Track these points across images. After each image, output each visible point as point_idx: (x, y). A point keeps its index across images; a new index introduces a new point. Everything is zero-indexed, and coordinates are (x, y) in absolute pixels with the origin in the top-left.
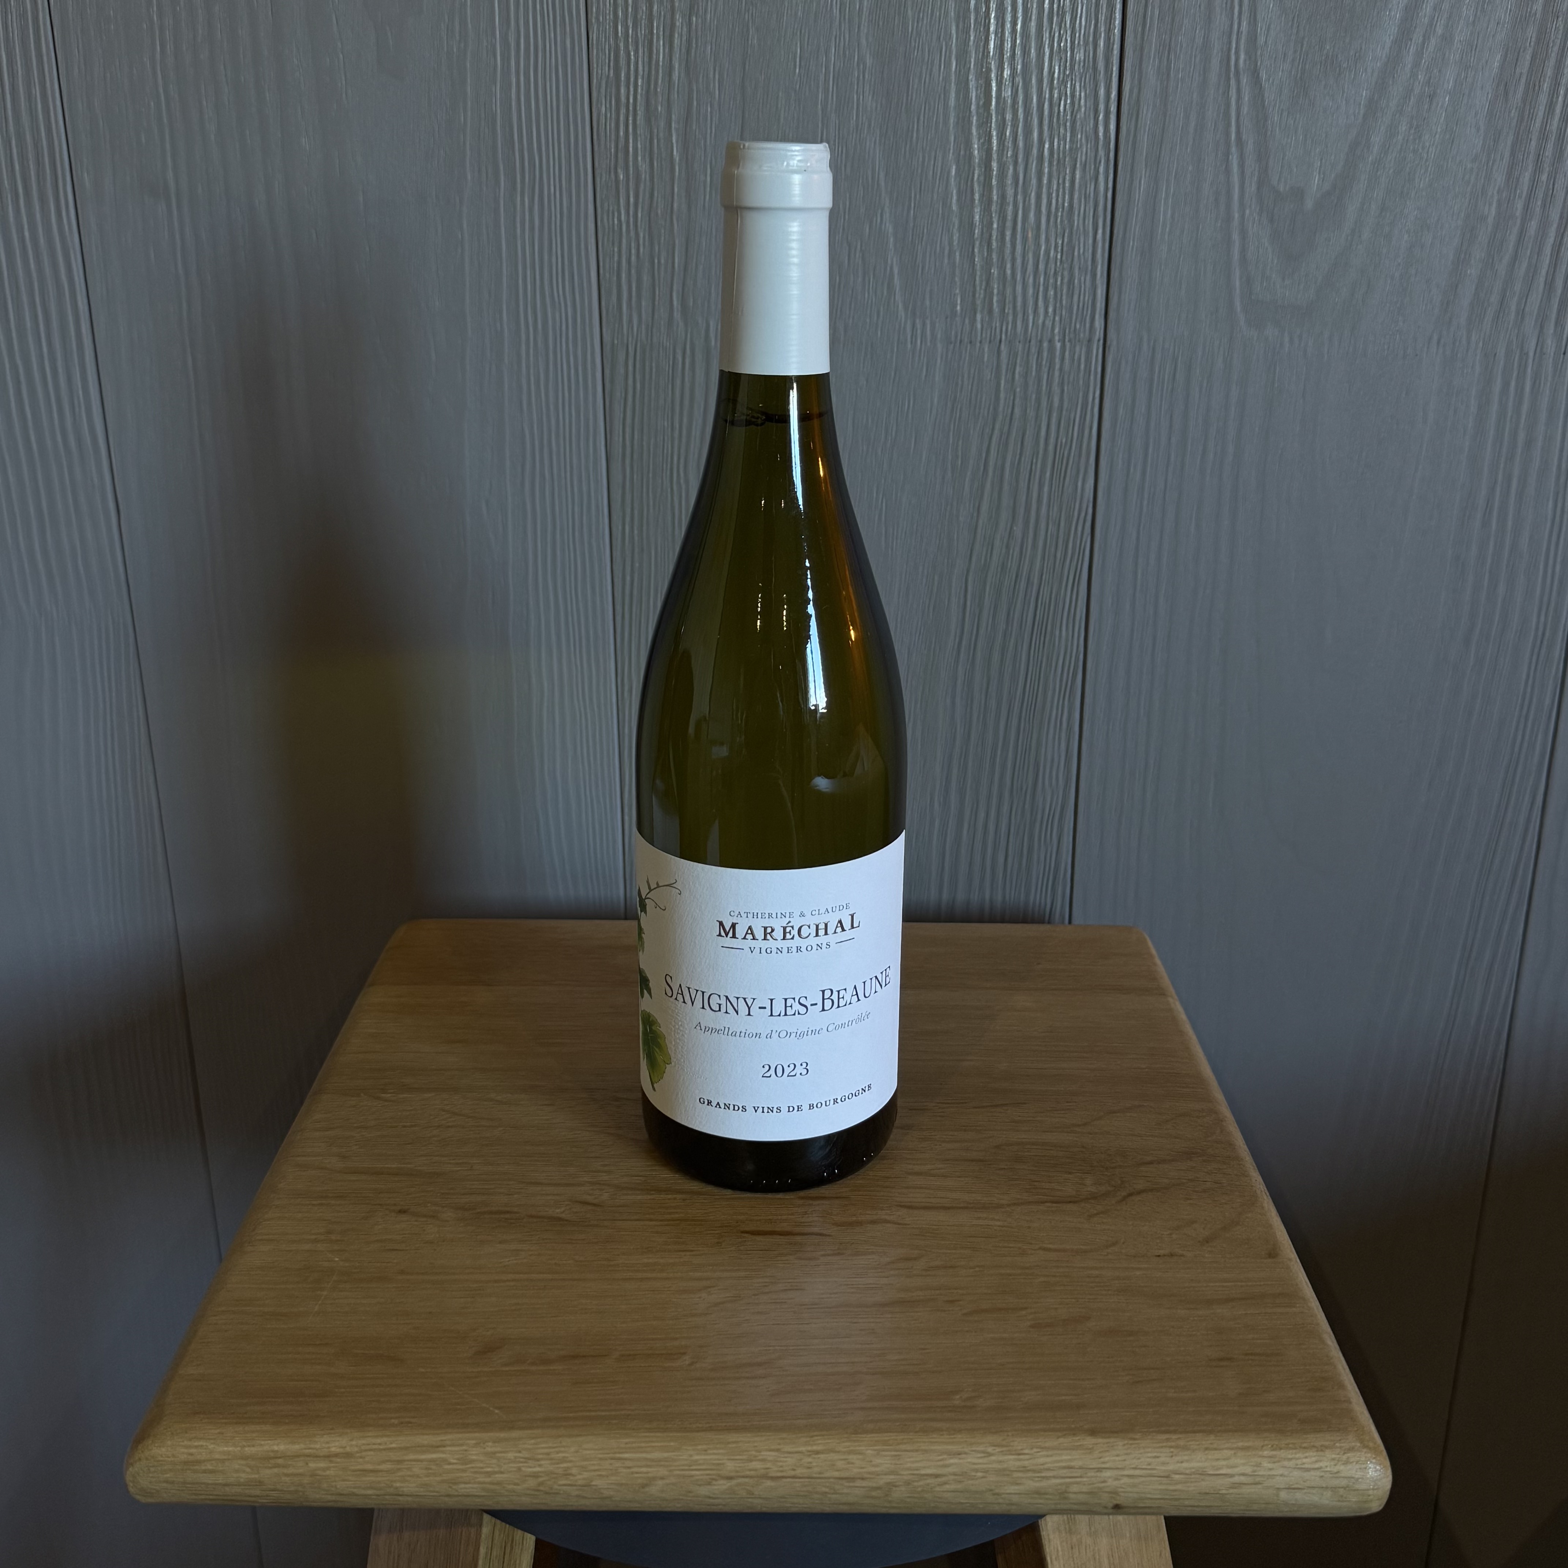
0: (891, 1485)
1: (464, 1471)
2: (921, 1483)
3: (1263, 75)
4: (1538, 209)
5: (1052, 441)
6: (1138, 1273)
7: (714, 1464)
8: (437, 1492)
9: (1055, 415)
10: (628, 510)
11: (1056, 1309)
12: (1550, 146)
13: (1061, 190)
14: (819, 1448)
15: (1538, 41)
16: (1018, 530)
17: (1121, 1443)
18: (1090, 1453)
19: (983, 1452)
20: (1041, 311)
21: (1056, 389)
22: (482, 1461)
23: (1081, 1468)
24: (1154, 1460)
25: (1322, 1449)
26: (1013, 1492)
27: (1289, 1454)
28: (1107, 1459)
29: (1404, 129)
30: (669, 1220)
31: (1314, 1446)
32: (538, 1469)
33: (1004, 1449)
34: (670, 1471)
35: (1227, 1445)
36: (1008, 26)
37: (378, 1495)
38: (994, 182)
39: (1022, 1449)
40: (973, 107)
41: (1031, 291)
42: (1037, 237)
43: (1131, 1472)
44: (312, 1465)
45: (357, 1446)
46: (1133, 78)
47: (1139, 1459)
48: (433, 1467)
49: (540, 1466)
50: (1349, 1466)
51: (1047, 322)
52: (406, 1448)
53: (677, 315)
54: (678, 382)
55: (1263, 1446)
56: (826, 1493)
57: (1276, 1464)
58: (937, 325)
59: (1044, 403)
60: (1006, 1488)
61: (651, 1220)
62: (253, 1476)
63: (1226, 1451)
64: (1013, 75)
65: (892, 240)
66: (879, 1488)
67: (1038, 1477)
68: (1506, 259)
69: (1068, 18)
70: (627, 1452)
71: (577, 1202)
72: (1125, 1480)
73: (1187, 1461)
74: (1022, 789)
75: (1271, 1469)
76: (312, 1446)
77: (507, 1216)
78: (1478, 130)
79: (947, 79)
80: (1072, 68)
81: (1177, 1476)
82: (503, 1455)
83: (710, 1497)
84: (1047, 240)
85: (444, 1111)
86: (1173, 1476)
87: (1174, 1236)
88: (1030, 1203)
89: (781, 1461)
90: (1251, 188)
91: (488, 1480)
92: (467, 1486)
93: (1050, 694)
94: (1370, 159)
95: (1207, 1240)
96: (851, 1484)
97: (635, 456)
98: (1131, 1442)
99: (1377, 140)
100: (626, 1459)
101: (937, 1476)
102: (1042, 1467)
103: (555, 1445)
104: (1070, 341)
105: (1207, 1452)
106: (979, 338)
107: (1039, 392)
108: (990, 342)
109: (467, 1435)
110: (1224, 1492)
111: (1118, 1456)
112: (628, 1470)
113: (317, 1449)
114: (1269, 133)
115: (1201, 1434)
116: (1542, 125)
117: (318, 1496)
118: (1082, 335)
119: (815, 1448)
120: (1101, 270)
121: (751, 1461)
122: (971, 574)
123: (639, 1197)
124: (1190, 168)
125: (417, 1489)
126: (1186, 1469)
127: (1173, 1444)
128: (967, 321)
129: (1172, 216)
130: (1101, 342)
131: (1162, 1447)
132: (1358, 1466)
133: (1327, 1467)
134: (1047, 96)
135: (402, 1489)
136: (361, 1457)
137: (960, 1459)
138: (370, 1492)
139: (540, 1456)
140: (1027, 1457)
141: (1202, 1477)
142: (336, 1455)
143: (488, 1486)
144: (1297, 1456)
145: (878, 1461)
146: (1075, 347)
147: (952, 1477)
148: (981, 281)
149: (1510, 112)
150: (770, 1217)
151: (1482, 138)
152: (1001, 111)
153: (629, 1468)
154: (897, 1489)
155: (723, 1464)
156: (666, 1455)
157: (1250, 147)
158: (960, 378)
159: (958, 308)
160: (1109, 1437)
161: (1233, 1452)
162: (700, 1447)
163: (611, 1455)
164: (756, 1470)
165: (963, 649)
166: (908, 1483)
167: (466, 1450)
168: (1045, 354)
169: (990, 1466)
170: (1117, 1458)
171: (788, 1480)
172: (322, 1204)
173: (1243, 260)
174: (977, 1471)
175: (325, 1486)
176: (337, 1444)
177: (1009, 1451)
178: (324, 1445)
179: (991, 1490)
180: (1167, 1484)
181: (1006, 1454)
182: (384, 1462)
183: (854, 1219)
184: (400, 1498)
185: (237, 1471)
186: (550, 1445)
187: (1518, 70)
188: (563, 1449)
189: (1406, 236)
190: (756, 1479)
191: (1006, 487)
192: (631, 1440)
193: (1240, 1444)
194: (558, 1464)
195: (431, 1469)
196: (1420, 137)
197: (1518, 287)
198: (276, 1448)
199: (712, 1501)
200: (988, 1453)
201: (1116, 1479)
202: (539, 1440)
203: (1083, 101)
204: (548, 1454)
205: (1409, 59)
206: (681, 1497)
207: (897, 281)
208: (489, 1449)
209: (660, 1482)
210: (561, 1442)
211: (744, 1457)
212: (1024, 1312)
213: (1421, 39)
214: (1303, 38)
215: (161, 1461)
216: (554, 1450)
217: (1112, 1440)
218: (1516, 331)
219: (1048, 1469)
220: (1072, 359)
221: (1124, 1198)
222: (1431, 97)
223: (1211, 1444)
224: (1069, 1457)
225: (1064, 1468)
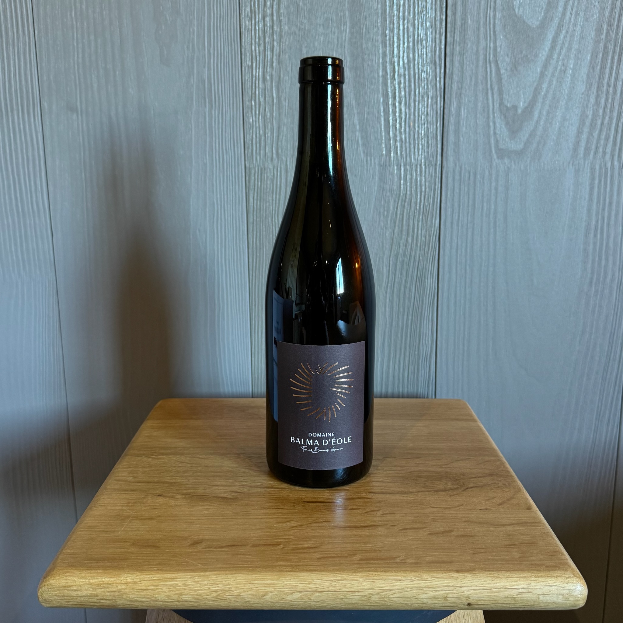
0: (371, 595)
1: (185, 589)
2: (383, 594)
3: (500, 62)
4: (608, 113)
5: (422, 204)
6: (473, 515)
7: (293, 586)
8: (174, 599)
9: (423, 194)
10: (255, 233)
11: (439, 528)
12: (611, 89)
13: (423, 107)
14: (339, 578)
15: (604, 50)
16: (410, 240)
17: (470, 576)
18: (457, 580)
19: (410, 580)
20: (417, 153)
21: (423, 183)
22: (193, 585)
23: (453, 586)
24: (485, 582)
25: (557, 577)
26: (424, 597)
27: (543, 579)
28: (464, 582)
29: (555, 82)
30: (272, 498)
31: (554, 576)
32: (217, 588)
33: (420, 578)
34: (275, 589)
35: (516, 576)
36: (401, 46)
37: (147, 601)
38: (397, 104)
39: (427, 578)
40: (389, 76)
41: (412, 146)
42: (414, 125)
43: (475, 588)
44: (119, 587)
45: (139, 579)
46: (450, 64)
47: (478, 582)
48: (172, 588)
49: (218, 587)
50: (569, 585)
51: (419, 158)
52: (160, 579)
53: (274, 156)
54: (275, 182)
55: (531, 576)
56: (342, 598)
57: (537, 584)
58: (376, 159)
59: (419, 190)
60: (421, 595)
61: (264, 498)
62: (94, 592)
63: (515, 578)
64: (404, 64)
65: (358, 127)
66: (365, 596)
67: (435, 590)
68: (597, 132)
69: (424, 42)
70: (256, 581)
71: (233, 492)
72: (472, 591)
73: (498, 583)
74: (414, 345)
75: (535, 586)
76: (119, 579)
77: (204, 497)
78: (583, 82)
79: (378, 66)
80: (426, 61)
81: (495, 589)
82: (202, 582)
83: (292, 601)
84: (418, 126)
85: (177, 461)
86: (493, 589)
87: (487, 503)
88: (425, 491)
89: (322, 584)
90: (497, 106)
91: (196, 593)
92: (187, 596)
93: (424, 305)
94: (542, 94)
95: (501, 504)
96: (353, 594)
97: (258, 211)
98: (474, 575)
99: (545, 86)
100: (255, 584)
101: (390, 590)
102: (436, 586)
103: (224, 578)
104: (428, 165)
105: (507, 579)
106: (392, 164)
107: (416, 185)
108: (397, 166)
109: (187, 574)
110: (515, 596)
111: (469, 581)
112: (257, 589)
113: (121, 580)
114: (503, 85)
115: (504, 572)
116: (608, 80)
117: (121, 602)
118: (433, 163)
119: (337, 578)
120: (439, 138)
121: (310, 584)
122: (391, 257)
123: (259, 490)
124: (473, 98)
125: (164, 598)
126: (498, 586)
127: (492, 576)
128: (388, 158)
129: (467, 117)
130: (440, 166)
131: (488, 577)
132: (573, 584)
133: (559, 585)
134: (417, 71)
135: (158, 598)
136: (140, 584)
137: (401, 583)
138: (144, 600)
139: (218, 583)
140: (430, 581)
141: (506, 589)
142: (130, 583)
143: (196, 596)
144: (546, 580)
145: (364, 584)
146: (430, 167)
147: (398, 591)
148: (393, 142)
149: (595, 76)
150: (315, 497)
151: (585, 86)
152: (399, 77)
153: (257, 587)
154: (373, 596)
155: (298, 585)
156: (273, 582)
157: (496, 90)
158: (385, 180)
159: (384, 152)
160: (464, 573)
161: (518, 579)
162: (288, 578)
163: (249, 582)
164: (312, 588)
165: (389, 287)
166: (378, 594)
167: (186, 580)
168: (419, 170)
169: (414, 586)
170: (468, 582)
171: (326, 592)
172: (125, 493)
173: (495, 133)
174: (408, 588)
175: (125, 597)
176: (130, 578)
177: (421, 579)
178: (124, 578)
179: (414, 597)
180: (491, 593)
181: (419, 581)
182: (151, 585)
183: (351, 497)
184: (157, 602)
185: (86, 590)
186: (223, 578)
187: (597, 61)
188: (228, 580)
189: (558, 124)
190: (312, 592)
191: (404, 223)
192: (258, 575)
193: (521, 575)
194: (226, 586)
195: (171, 589)
196: (561, 85)
197: (602, 142)
198: (104, 580)
199: (293, 603)
200: (412, 580)
201: (468, 591)
202: (218, 576)
203: (431, 73)
204: (222, 582)
205: (555, 56)
206: (279, 601)
207: (360, 142)
208: (196, 580)
209: (270, 594)
210: (227, 577)
211: (307, 582)
212: (425, 529)
213: (559, 49)
214: (514, 49)
215: (54, 586)
216: (224, 580)
217: (466, 574)
218: (603, 160)
219: (439, 587)
220: (429, 173)
221: (465, 489)
222: (565, 71)
223: (509, 575)
224: (447, 581)
225: (446, 586)
